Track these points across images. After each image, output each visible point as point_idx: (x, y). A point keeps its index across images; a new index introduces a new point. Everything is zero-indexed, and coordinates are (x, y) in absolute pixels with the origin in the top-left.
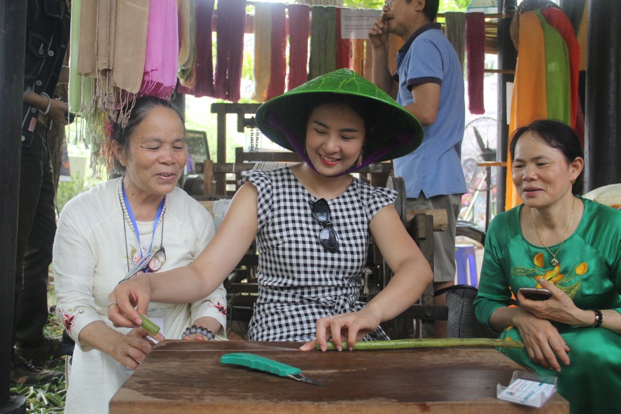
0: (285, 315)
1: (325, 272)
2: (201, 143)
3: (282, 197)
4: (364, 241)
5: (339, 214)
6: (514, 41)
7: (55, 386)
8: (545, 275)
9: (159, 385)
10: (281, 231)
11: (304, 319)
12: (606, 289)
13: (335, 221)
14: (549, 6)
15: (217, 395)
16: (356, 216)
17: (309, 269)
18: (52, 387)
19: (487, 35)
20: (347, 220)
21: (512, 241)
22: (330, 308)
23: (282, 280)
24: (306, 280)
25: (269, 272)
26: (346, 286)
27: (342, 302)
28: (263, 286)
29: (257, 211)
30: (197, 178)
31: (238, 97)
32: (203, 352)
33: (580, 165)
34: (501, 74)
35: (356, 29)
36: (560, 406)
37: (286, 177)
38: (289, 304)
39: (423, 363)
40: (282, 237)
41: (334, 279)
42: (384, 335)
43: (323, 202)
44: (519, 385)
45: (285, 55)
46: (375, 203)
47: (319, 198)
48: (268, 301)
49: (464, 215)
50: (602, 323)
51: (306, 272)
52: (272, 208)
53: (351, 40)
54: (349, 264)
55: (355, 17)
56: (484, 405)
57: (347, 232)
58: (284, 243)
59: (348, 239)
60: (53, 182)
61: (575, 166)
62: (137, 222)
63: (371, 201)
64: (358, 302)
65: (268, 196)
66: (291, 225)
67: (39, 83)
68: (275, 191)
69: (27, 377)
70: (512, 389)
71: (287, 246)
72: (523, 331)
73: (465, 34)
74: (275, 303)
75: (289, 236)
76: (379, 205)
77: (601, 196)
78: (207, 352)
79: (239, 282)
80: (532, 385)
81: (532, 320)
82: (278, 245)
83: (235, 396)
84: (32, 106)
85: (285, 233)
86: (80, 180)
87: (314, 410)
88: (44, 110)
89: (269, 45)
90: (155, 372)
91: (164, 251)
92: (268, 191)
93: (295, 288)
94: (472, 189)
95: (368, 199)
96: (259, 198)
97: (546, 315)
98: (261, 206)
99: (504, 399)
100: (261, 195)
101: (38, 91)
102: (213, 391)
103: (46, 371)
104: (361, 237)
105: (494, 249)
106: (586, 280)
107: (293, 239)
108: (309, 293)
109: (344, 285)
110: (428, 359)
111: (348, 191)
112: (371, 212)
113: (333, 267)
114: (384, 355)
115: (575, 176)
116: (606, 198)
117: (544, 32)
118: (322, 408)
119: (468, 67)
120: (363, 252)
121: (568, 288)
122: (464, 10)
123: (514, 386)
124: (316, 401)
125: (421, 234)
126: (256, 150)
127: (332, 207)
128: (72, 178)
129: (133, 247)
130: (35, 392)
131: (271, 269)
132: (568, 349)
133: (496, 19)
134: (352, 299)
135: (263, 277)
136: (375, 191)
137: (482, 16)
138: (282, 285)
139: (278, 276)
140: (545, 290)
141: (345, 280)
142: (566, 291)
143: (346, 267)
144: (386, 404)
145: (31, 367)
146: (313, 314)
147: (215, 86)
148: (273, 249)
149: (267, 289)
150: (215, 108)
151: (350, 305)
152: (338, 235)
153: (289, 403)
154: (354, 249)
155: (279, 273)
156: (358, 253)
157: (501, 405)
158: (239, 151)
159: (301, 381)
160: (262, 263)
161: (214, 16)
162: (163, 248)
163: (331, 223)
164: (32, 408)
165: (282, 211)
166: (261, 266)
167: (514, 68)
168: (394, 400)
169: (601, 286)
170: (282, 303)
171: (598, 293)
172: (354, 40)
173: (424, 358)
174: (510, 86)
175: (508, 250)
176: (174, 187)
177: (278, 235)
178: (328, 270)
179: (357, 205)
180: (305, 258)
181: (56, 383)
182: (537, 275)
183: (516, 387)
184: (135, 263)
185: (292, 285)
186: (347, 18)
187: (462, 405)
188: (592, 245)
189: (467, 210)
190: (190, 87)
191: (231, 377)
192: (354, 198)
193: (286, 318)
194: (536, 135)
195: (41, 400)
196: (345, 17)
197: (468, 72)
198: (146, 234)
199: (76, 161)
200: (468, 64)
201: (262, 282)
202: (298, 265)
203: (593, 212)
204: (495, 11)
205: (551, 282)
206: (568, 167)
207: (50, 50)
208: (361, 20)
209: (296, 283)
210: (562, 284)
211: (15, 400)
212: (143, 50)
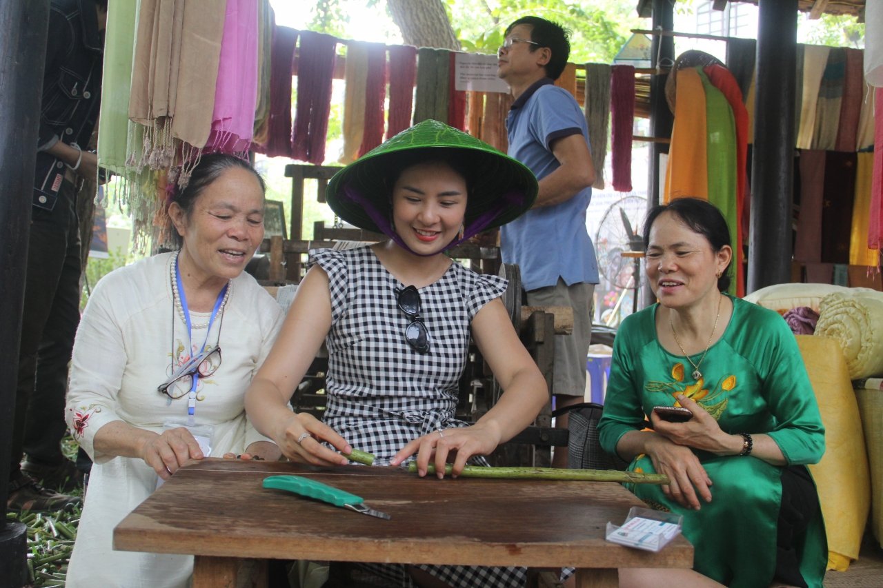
0: (359, 432)
1: (411, 379)
2: (276, 216)
3: (359, 283)
4: (463, 341)
5: (432, 306)
6: (670, 103)
7: (68, 514)
8: (685, 391)
9: (181, 512)
10: (357, 325)
11: (382, 438)
12: (759, 408)
13: (426, 315)
14: (713, 63)
15: (252, 527)
16: (453, 309)
17: (392, 374)
18: (65, 515)
19: (637, 94)
20: (442, 314)
21: (645, 349)
22: (417, 425)
23: (357, 388)
24: (387, 388)
25: (342, 378)
26: (438, 398)
27: (431, 418)
28: (333, 395)
29: (331, 302)
30: (262, 258)
31: (322, 159)
32: (244, 474)
33: (728, 255)
34: (653, 143)
35: (473, 79)
36: (683, 551)
37: (365, 258)
38: (365, 419)
39: (521, 495)
40: (358, 333)
41: (423, 389)
42: (484, 462)
43: (412, 290)
44: (635, 524)
45: (383, 108)
46: (481, 294)
47: (407, 285)
48: (338, 414)
49: (608, 319)
50: (752, 451)
51: (387, 379)
52: (348, 297)
53: (467, 93)
54: (443, 369)
55: (473, 64)
56: (588, 547)
57: (441, 328)
58: (360, 340)
59: (443, 338)
60: (80, 258)
61: (721, 256)
62: (190, 312)
63: (475, 292)
64: (452, 420)
65: (342, 283)
66: (369, 319)
67: (69, 131)
68: (351, 276)
69: (35, 501)
70: (626, 528)
71: (364, 344)
72: (657, 459)
73: (610, 91)
74: (347, 417)
75: (367, 332)
76: (486, 298)
77: (766, 298)
78: (249, 474)
79: (314, 393)
80: (651, 524)
81: (668, 446)
82: (353, 343)
83: (274, 528)
84: (59, 160)
85: (362, 329)
86: (122, 258)
87: (374, 548)
88: (73, 166)
89: (363, 93)
90: (178, 495)
91: (219, 352)
92: (343, 277)
93: (374, 398)
94: (618, 286)
95: (471, 290)
96: (331, 287)
97: (687, 441)
98: (336, 296)
99: (615, 541)
100: (333, 282)
101: (67, 140)
102: (248, 521)
103: (59, 495)
104: (459, 336)
105: (623, 358)
106: (734, 397)
107: (372, 336)
108: (391, 406)
109: (435, 396)
110: (528, 490)
111: (445, 278)
112: (475, 305)
113: (421, 372)
114: (474, 484)
115: (722, 268)
116: (772, 300)
117: (706, 93)
118: (384, 547)
119: (613, 133)
120: (460, 355)
121: (712, 407)
122: (610, 62)
123: (629, 526)
124: (377, 538)
125: (538, 337)
126: (341, 226)
127: (423, 297)
128: (111, 255)
129: (180, 343)
130: (43, 521)
131: (344, 374)
132: (711, 482)
133: (649, 75)
134: (445, 415)
135: (334, 385)
136: (479, 280)
137: (632, 70)
138: (356, 395)
139: (352, 384)
140: (684, 410)
141: (437, 391)
142: (710, 410)
143: (438, 374)
144: (465, 544)
145: (40, 489)
146: (394, 432)
147: (293, 144)
148: (346, 349)
149: (337, 399)
150: (290, 171)
151: (441, 423)
152: (430, 332)
153: (342, 538)
154: (450, 351)
155: (354, 379)
156: (454, 356)
157: (610, 548)
158: (319, 227)
159: (362, 513)
160: (333, 367)
161: (296, 56)
162: (219, 348)
163: (421, 317)
164: (37, 539)
165: (359, 301)
166: (332, 371)
167: (669, 137)
168: (476, 539)
169: (751, 405)
170: (356, 417)
171: (748, 413)
172: (471, 92)
173: (524, 489)
174: (664, 159)
175: (640, 360)
176: (241, 271)
177: (353, 330)
178: (416, 376)
179: (455, 295)
180: (386, 360)
181: (70, 510)
182: (676, 391)
183: (631, 528)
184: (181, 364)
185: (369, 395)
186: (464, 65)
187: (561, 547)
188: (741, 354)
189: (611, 313)
190: (260, 144)
191: (274, 505)
192: (452, 287)
193: (360, 436)
194: (676, 216)
195: (50, 530)
196: (461, 63)
197: (612, 139)
198: (199, 328)
199: (118, 234)
200: (613, 129)
201: (332, 389)
202: (378, 369)
203: (743, 313)
204: (647, 65)
205: (692, 400)
206: (714, 257)
207: (86, 91)
208: (481, 68)
209: (374, 392)
210: (705, 403)
211: (13, 528)
212: (212, 95)
